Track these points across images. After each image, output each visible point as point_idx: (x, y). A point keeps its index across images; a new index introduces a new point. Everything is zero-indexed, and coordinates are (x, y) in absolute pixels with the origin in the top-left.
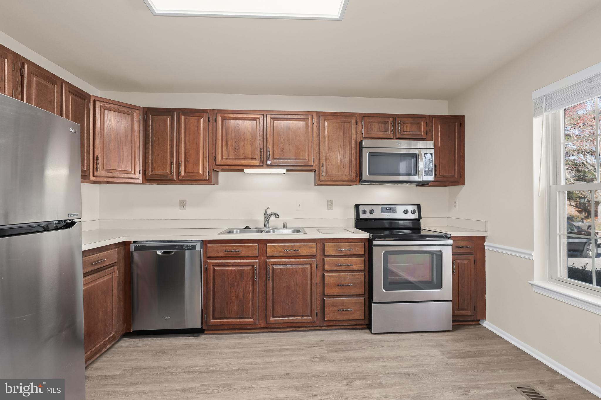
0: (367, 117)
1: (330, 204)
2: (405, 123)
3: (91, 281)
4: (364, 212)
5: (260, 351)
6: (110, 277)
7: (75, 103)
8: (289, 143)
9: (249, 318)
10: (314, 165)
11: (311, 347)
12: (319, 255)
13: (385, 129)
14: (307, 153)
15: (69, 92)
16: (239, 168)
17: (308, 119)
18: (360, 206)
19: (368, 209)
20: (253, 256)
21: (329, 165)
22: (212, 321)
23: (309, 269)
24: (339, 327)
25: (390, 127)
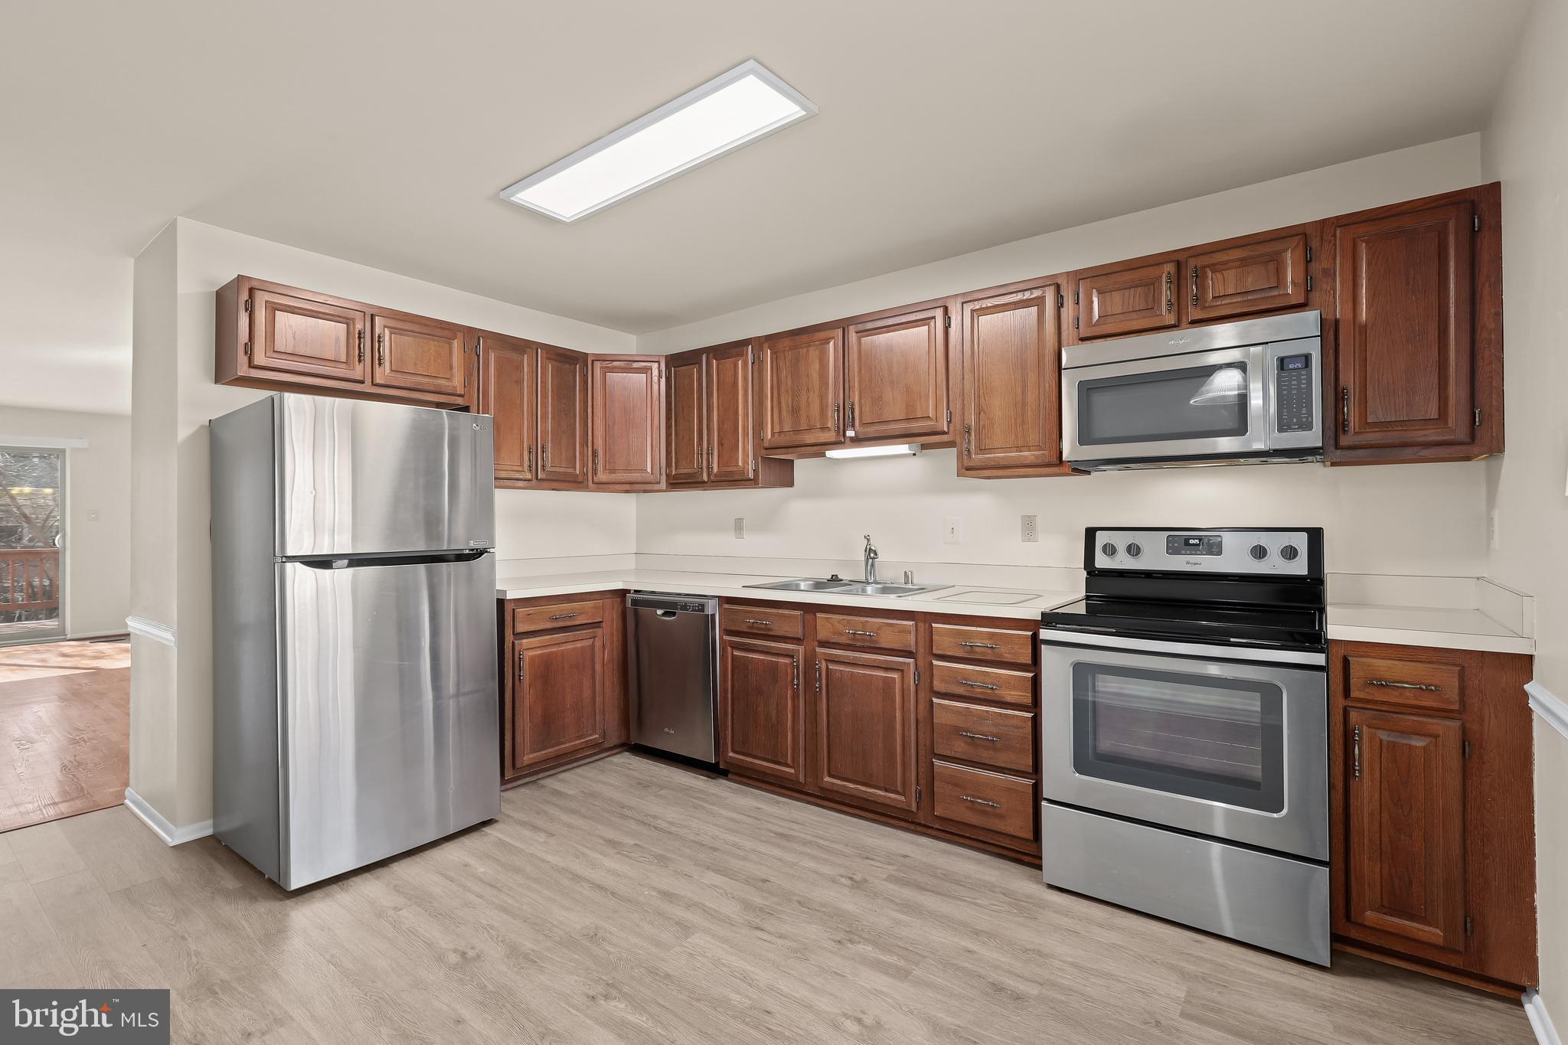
0: (1088, 280)
1: (1029, 527)
2: (1216, 268)
3: (549, 644)
4: (1109, 550)
5: (771, 832)
6: (589, 642)
7: (557, 373)
8: (893, 383)
9: (788, 766)
10: (951, 428)
11: (867, 858)
12: (921, 650)
13: (1147, 301)
14: (931, 403)
15: (547, 358)
16: (818, 450)
17: (934, 318)
18: (1098, 533)
19: (1121, 541)
20: (792, 636)
21: (984, 426)
22: (731, 754)
23: (897, 681)
24: (980, 845)
25: (1165, 294)
